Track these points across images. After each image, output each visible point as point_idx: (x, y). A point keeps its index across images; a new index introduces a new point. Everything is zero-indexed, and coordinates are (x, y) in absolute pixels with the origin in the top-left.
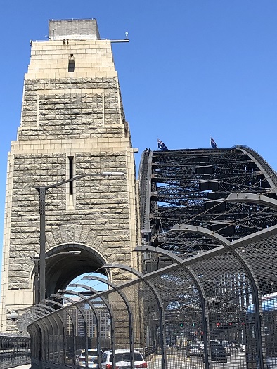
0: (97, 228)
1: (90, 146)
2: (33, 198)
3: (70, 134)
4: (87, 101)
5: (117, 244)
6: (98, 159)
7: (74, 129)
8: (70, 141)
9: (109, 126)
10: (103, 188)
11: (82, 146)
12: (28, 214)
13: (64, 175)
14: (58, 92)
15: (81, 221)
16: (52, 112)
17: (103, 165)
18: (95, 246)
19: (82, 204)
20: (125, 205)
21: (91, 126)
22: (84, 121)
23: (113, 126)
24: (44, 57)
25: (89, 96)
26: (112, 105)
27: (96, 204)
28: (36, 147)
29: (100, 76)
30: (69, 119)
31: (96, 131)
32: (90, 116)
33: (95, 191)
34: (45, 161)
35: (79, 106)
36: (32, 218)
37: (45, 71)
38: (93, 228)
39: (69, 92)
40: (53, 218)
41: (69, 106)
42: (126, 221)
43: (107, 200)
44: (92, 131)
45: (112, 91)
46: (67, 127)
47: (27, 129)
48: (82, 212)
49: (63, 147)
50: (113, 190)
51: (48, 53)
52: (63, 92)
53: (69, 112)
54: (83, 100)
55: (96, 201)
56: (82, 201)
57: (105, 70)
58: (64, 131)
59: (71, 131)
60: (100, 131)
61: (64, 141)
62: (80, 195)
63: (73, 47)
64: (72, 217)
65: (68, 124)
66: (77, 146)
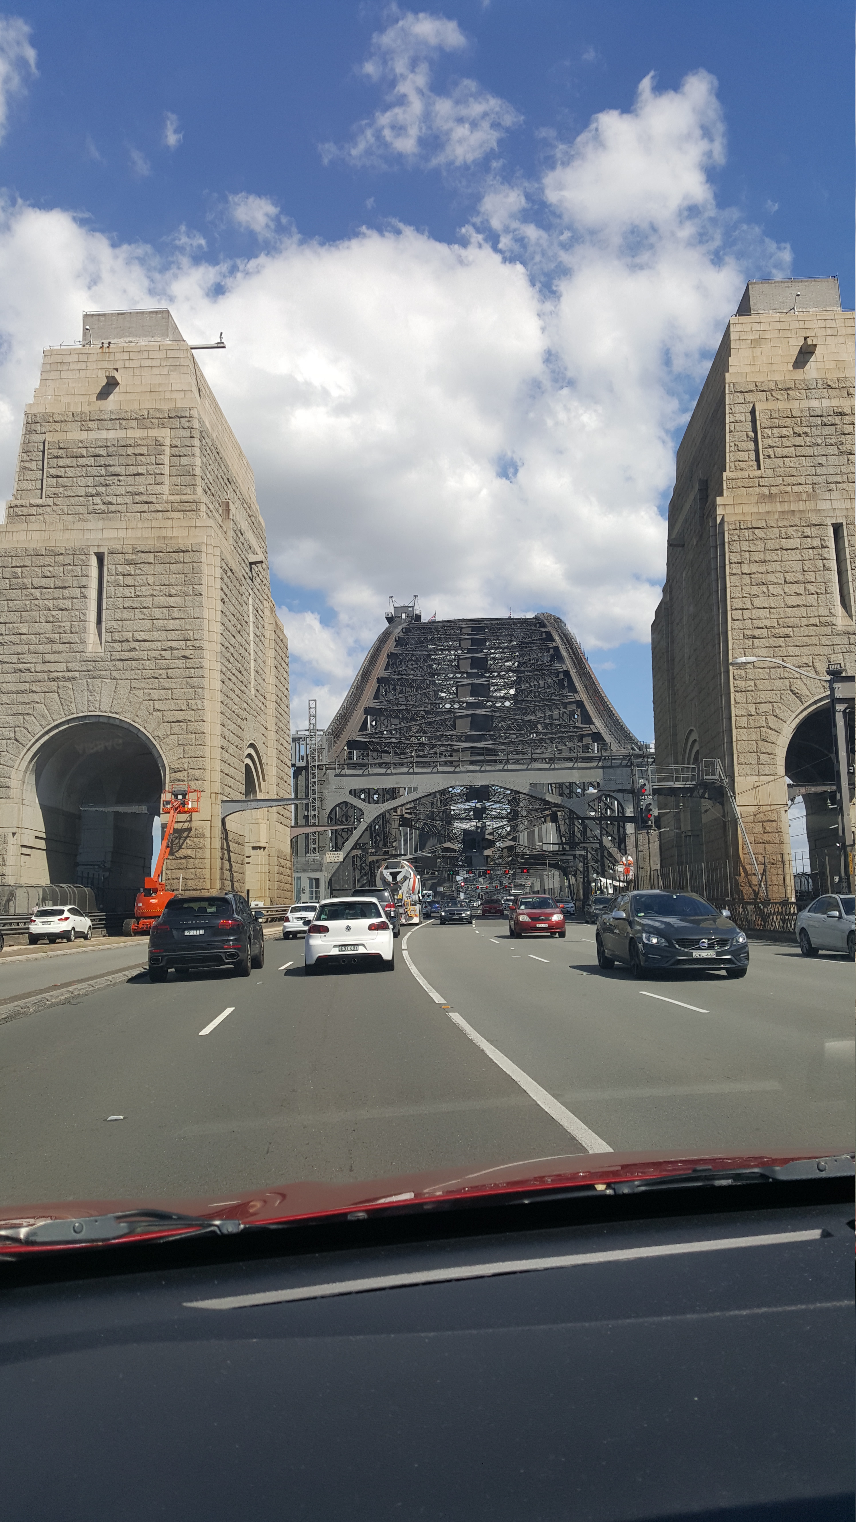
0: (143, 686)
1: (138, 533)
2: (24, 631)
3: (103, 512)
4: (136, 452)
5: (179, 716)
6: (150, 558)
7: (111, 503)
8: (100, 525)
9: (177, 498)
10: (157, 613)
11: (122, 534)
12: (14, 659)
13: (84, 587)
14: (84, 435)
15: (114, 674)
16: (70, 472)
17: (159, 568)
18: (136, 719)
19: (115, 641)
20: (197, 644)
21: (144, 498)
22: (129, 489)
23: (184, 497)
24: (64, 375)
25: (140, 442)
26: (185, 461)
27: (144, 641)
28: (36, 536)
29: (165, 406)
30: (102, 485)
31: (152, 507)
32: (142, 479)
33: (143, 617)
34: (49, 560)
35: (122, 460)
36: (21, 666)
37: (65, 399)
38: (136, 685)
39: (104, 434)
40: (62, 667)
41: (102, 460)
42: (199, 672)
43: (164, 633)
44: (145, 507)
45: (186, 433)
46: (97, 500)
47: (23, 502)
48: (117, 656)
49: (87, 536)
50: (176, 615)
51: (72, 366)
52: (93, 435)
53: (103, 472)
54: (130, 451)
55: (143, 636)
56: (117, 636)
57: (174, 395)
58: (91, 508)
59: (104, 508)
60: (158, 507)
61: (89, 525)
62: (114, 624)
63: (118, 356)
64: (98, 665)
65: (98, 494)
66: (112, 534)
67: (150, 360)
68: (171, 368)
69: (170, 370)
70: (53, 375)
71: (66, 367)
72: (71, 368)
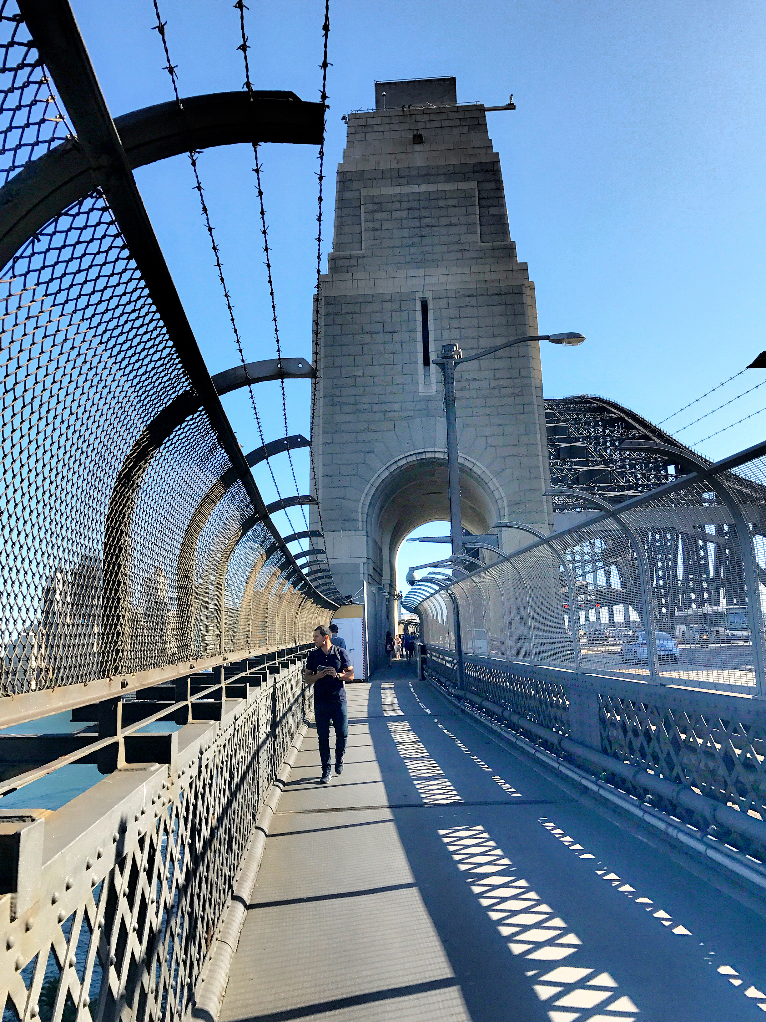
2: (360, 373)
3: (421, 261)
4: (448, 204)
6: (473, 301)
7: (427, 253)
13: (412, 331)
14: (395, 191)
16: (387, 225)
25: (450, 195)
27: (473, 380)
28: (362, 284)
29: (470, 162)
30: (417, 236)
32: (455, 229)
34: (378, 306)
35: (435, 212)
36: (359, 407)
37: (373, 159)
41: (415, 213)
44: (460, 255)
45: (492, 185)
47: (344, 255)
49: (410, 283)
51: (376, 128)
52: (404, 190)
53: (418, 224)
58: (409, 258)
60: (473, 254)
63: (418, 118)
64: (431, 404)
65: (414, 245)
67: (449, 121)
68: (470, 127)
69: (469, 130)
70: (359, 137)
71: (370, 129)
72: (375, 130)
